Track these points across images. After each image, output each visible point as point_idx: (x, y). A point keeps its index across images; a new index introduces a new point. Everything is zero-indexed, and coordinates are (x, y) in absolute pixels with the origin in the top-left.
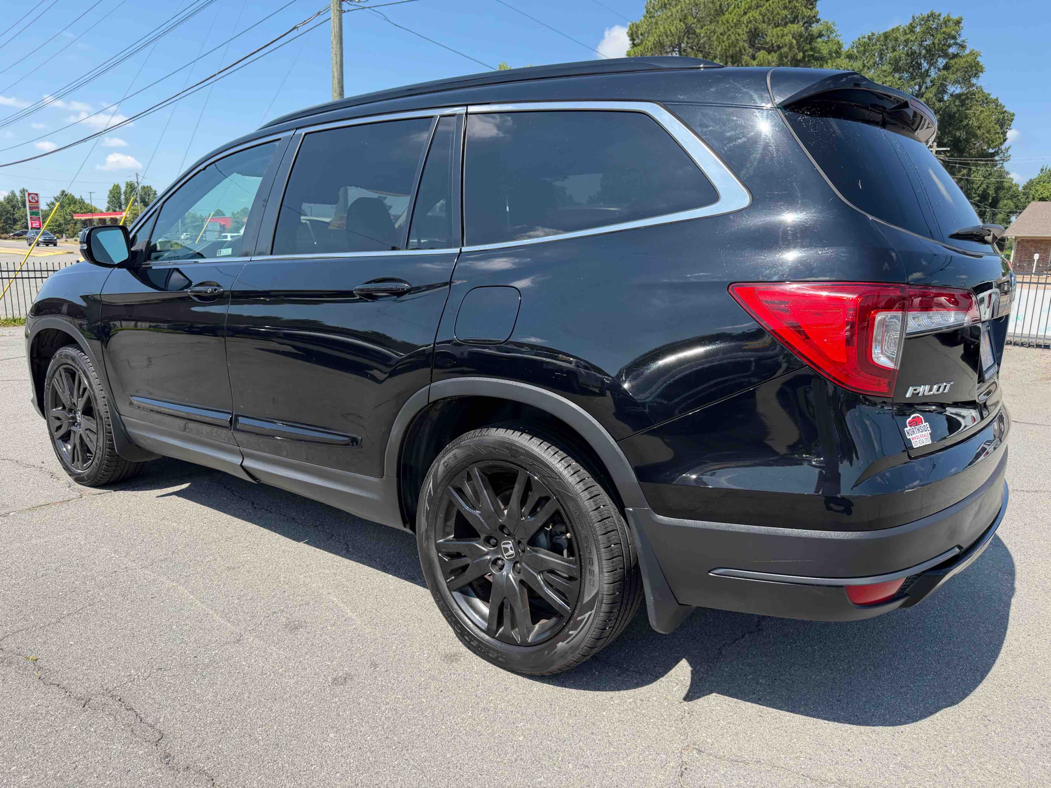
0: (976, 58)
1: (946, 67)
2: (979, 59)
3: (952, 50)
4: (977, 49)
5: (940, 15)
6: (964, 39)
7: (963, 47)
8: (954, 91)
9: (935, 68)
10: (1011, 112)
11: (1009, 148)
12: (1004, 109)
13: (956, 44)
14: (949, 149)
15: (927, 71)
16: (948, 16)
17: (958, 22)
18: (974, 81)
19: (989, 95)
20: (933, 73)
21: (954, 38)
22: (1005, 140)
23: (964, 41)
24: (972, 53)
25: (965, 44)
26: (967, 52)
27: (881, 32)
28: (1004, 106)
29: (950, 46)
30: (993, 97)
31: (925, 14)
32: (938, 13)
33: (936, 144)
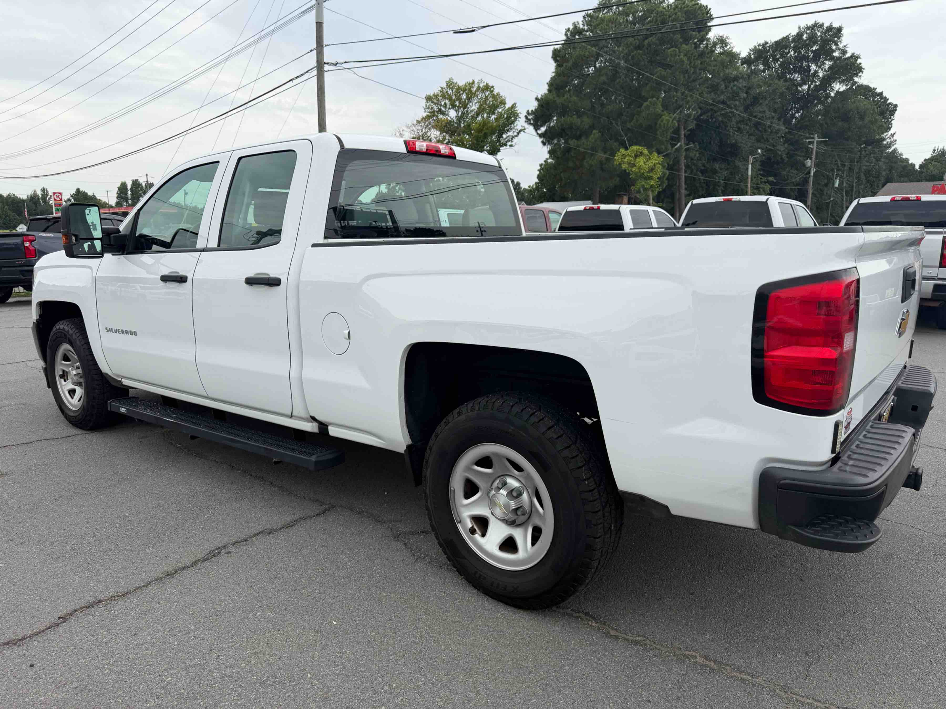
0: (857, 60)
1: (831, 69)
2: (859, 61)
3: (836, 54)
4: (857, 53)
5: (823, 25)
6: (845, 45)
7: (844, 52)
9: (822, 70)
10: (894, 103)
11: (894, 134)
12: (888, 102)
14: (827, 139)
16: (831, 25)
17: (840, 30)
19: (875, 89)
20: (821, 73)
21: (836, 44)
22: (890, 128)
23: (845, 46)
24: (853, 56)
25: (847, 49)
26: (848, 55)
27: (773, 41)
28: (888, 99)
29: (833, 51)
30: (878, 91)
31: (810, 25)
32: (821, 23)
33: (816, 136)
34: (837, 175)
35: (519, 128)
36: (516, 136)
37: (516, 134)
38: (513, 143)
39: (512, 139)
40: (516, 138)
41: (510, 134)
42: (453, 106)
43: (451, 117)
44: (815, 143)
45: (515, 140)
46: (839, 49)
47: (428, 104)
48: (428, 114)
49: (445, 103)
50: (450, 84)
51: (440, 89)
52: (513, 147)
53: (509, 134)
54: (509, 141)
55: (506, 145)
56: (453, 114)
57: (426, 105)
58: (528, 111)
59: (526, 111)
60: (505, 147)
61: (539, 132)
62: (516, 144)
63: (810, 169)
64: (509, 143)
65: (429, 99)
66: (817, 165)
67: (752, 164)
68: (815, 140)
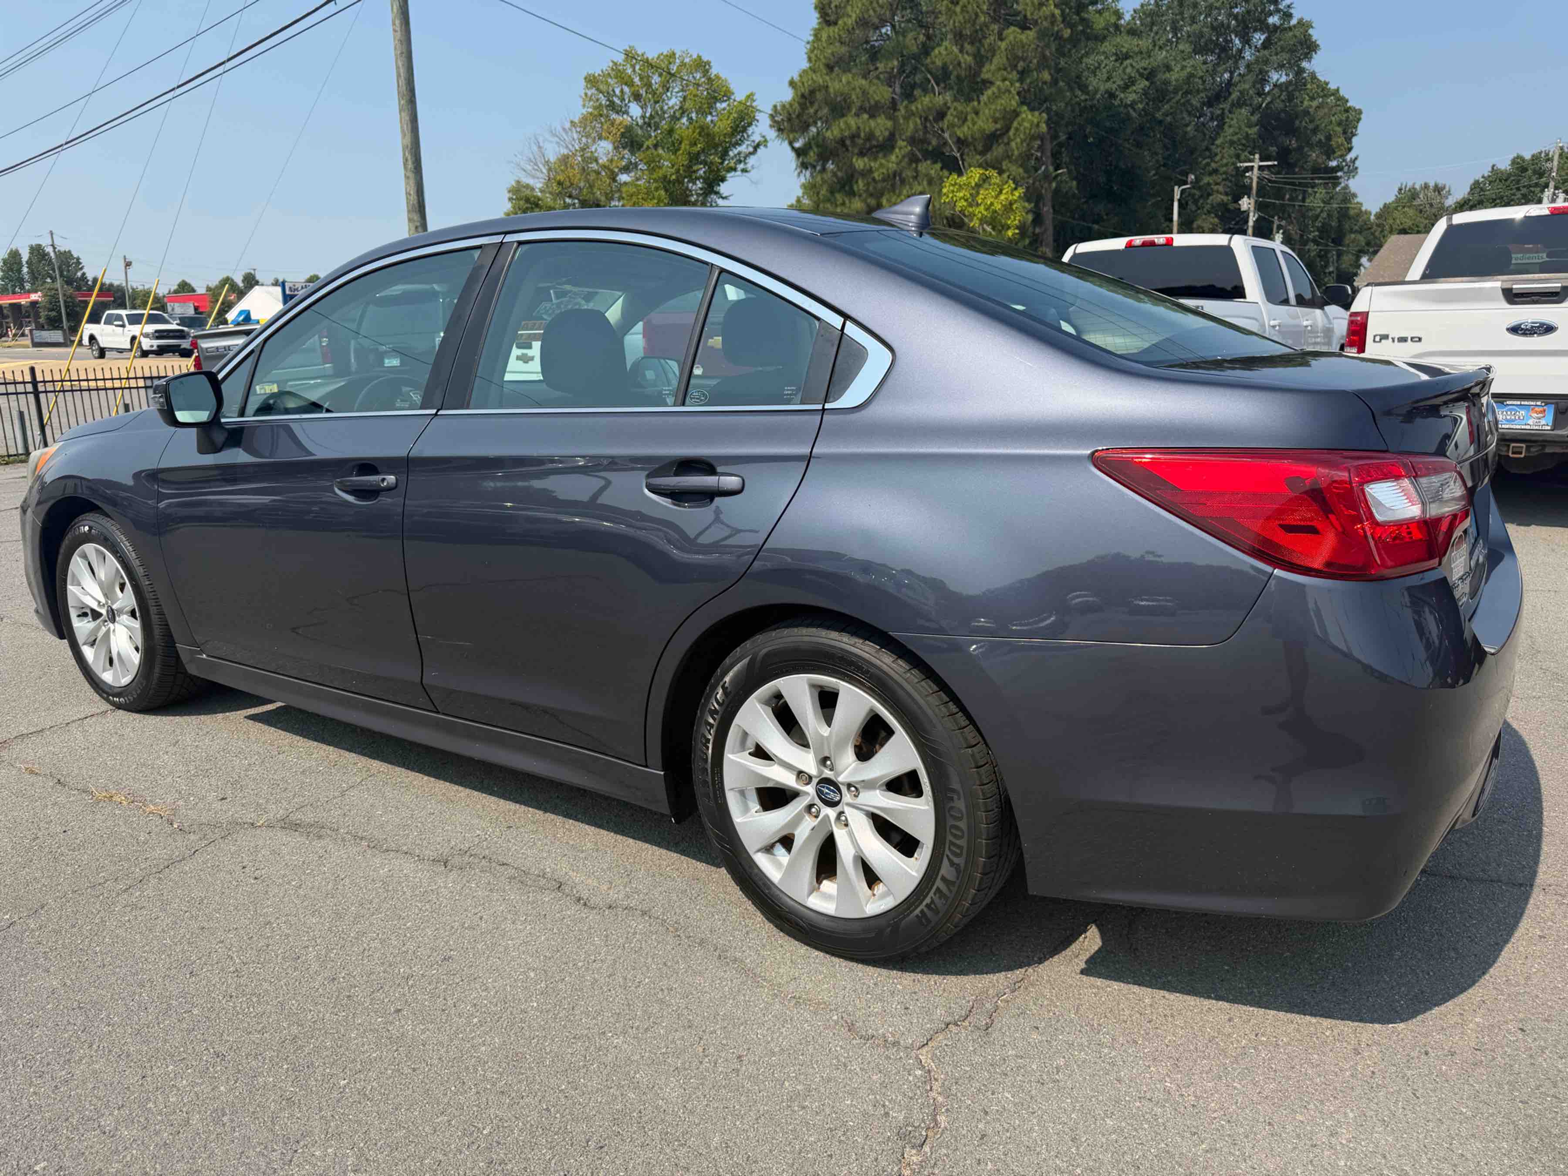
0: (1308, 31)
1: (1266, 45)
2: (1311, 31)
3: (1273, 20)
4: (1307, 18)
6: (1289, 3)
7: (1288, 16)
8: (1278, 80)
9: (1250, 48)
10: (1357, 108)
11: (1356, 159)
12: (1349, 105)
13: (1278, 11)
14: (1276, 163)
15: (1240, 51)
18: (1304, 64)
19: (1327, 84)
20: (1248, 54)
21: (1275, 3)
22: (1350, 149)
23: (1289, 6)
24: (1300, 22)
25: (1292, 11)
26: (1294, 22)
28: (1347, 101)
29: (1271, 14)
30: (1332, 86)
33: (1257, 156)
34: (1279, 227)
35: (757, 138)
36: (751, 153)
37: (751, 149)
38: (749, 166)
39: (745, 158)
40: (752, 157)
41: (743, 148)
42: (637, 97)
43: (631, 117)
44: (1256, 170)
45: (752, 161)
47: (589, 93)
48: (590, 110)
49: (622, 91)
50: (630, 55)
51: (611, 64)
52: (746, 174)
53: (739, 149)
54: (740, 162)
55: (735, 170)
56: (635, 110)
57: (586, 94)
58: (775, 107)
59: (771, 107)
60: (733, 174)
61: (797, 145)
62: (753, 167)
63: (1248, 215)
64: (741, 166)
65: (591, 81)
66: (1259, 207)
67: (1179, 200)
68: (1256, 165)
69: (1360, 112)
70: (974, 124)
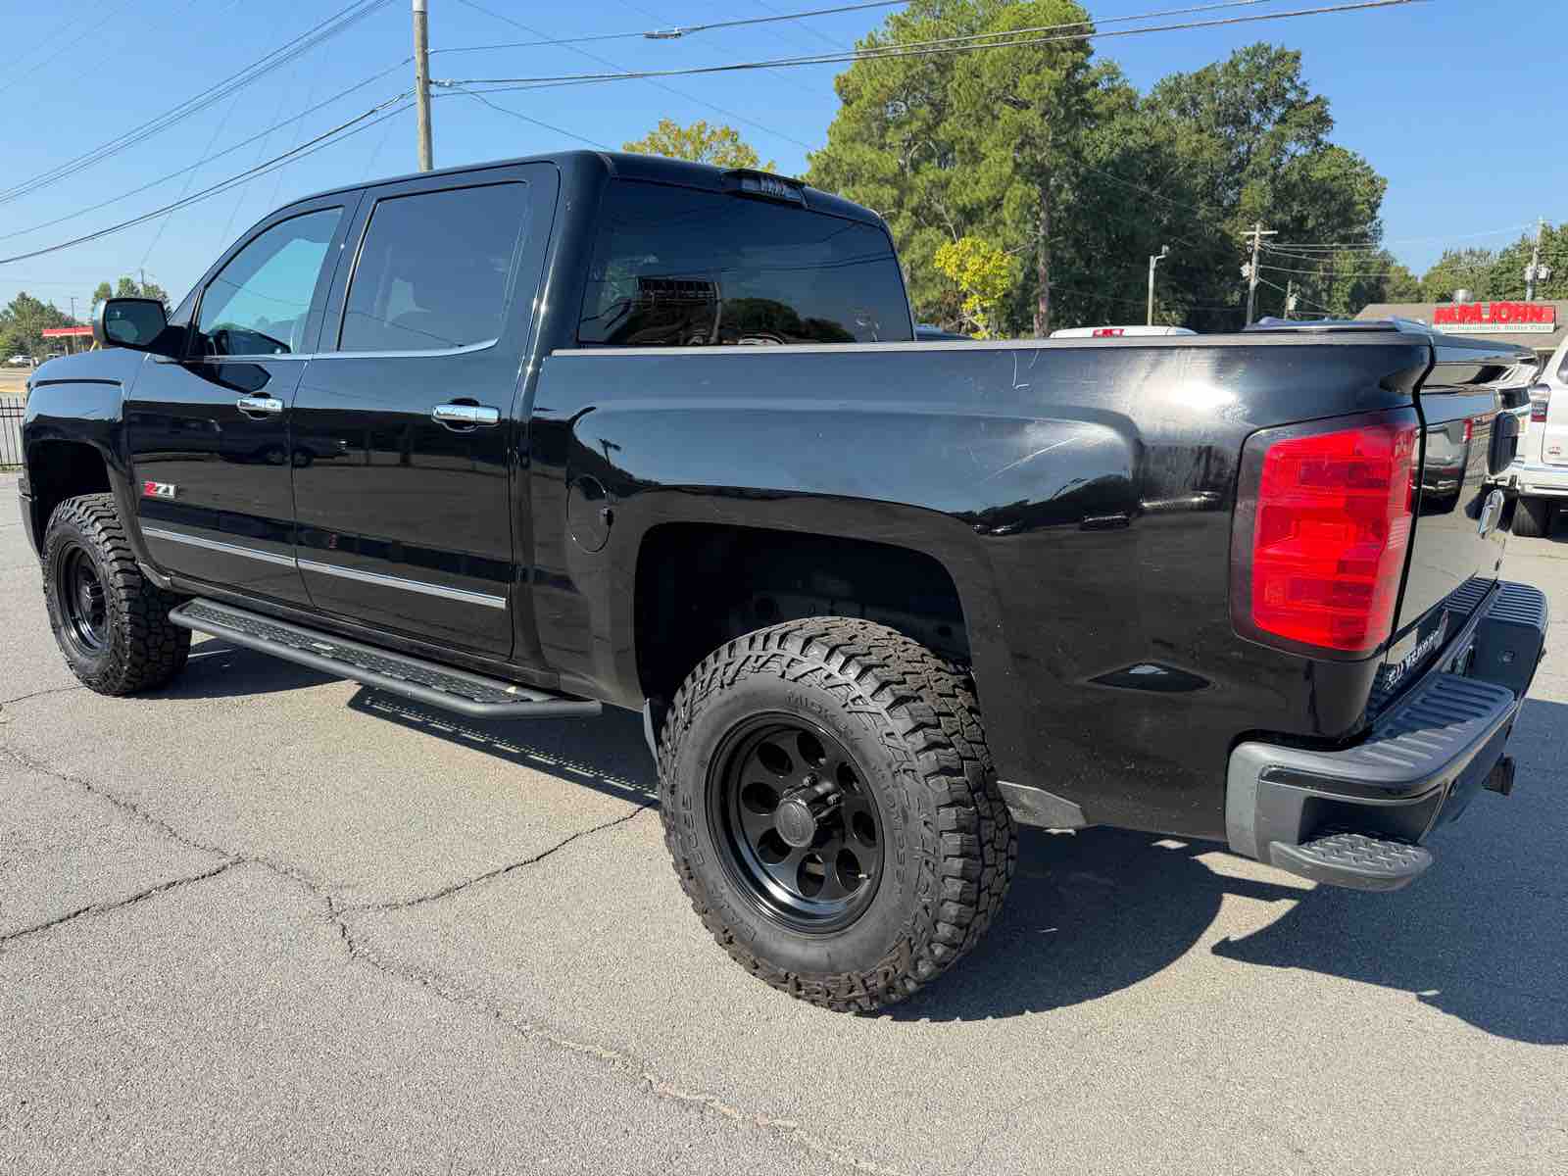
0: (1324, 107)
1: (1283, 120)
2: (1327, 107)
3: (1292, 96)
4: (1323, 95)
5: (1270, 48)
6: (1304, 80)
7: (1304, 92)
8: (1296, 152)
9: (1269, 120)
10: (1382, 177)
11: (1382, 227)
12: (1374, 174)
13: (1293, 87)
14: (1276, 232)
15: (1260, 124)
16: (1283, 48)
17: (1297, 58)
18: (1321, 136)
19: (1353, 155)
20: (1269, 127)
21: (1291, 80)
22: (1374, 217)
23: (1305, 84)
24: (1317, 99)
25: (1307, 88)
26: (1310, 98)
27: (1191, 73)
28: (1374, 171)
29: (1288, 90)
30: (1359, 157)
31: (1249, 47)
32: (1267, 45)
33: (1258, 226)
34: (1293, 291)
44: (1257, 238)
46: (1296, 87)
50: (665, 126)
51: (647, 136)
63: (1249, 281)
66: (1261, 273)
67: (1155, 270)
68: (1256, 233)
69: (1385, 181)
70: (973, 191)
